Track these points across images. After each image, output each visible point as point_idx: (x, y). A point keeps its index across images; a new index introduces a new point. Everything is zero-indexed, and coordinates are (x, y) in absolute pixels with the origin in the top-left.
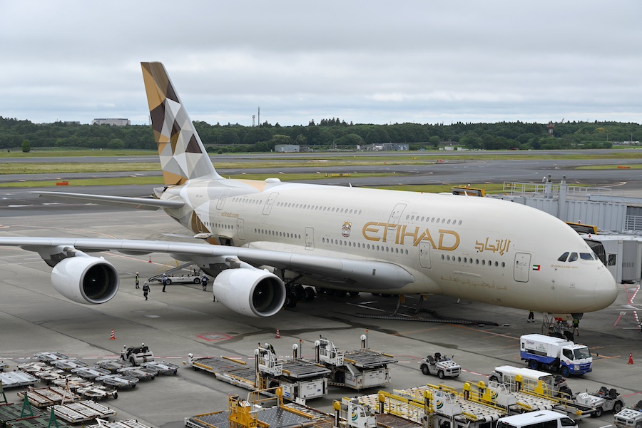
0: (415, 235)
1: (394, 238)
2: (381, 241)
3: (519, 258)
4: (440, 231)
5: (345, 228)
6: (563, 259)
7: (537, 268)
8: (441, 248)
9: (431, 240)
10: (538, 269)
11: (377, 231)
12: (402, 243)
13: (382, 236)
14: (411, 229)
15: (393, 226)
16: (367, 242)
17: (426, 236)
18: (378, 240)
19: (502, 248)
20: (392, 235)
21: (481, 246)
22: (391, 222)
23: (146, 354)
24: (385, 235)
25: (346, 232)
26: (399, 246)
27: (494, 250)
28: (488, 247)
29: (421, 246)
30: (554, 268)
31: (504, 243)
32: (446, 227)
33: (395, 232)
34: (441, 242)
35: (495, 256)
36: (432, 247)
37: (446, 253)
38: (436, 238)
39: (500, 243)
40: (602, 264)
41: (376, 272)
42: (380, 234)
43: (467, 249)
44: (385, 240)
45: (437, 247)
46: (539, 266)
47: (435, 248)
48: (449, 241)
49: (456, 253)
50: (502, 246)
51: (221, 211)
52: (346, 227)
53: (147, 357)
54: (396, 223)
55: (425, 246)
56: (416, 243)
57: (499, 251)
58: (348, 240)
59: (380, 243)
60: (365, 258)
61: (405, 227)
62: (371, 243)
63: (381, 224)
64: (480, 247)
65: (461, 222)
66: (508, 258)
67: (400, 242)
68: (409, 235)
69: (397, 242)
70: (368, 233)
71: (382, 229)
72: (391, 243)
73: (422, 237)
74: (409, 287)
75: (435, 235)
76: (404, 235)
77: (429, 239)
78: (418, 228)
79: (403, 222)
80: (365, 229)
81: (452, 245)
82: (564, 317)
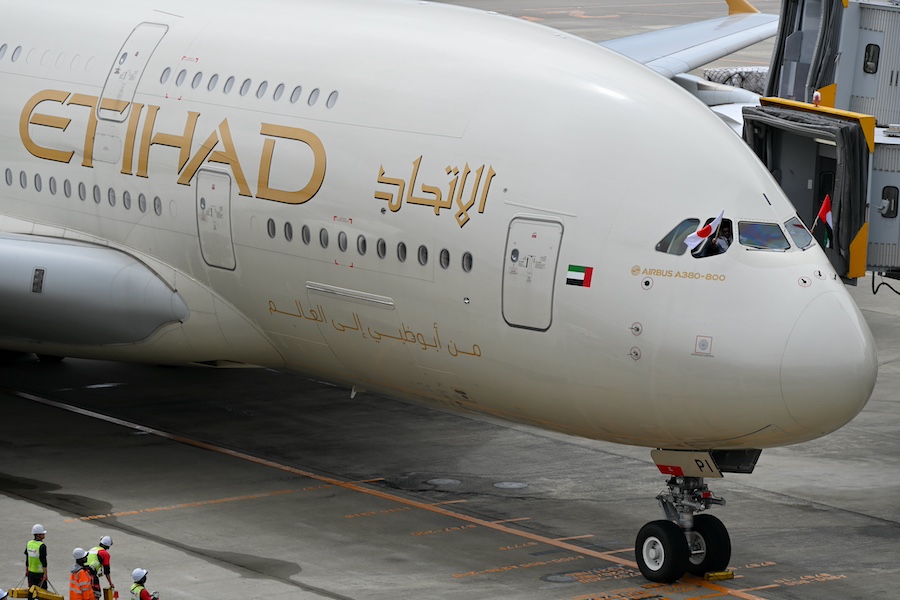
0: (183, 143)
1: (119, 152)
2: (77, 160)
3: (521, 238)
4: (267, 131)
6: (673, 242)
7: (580, 276)
8: (266, 193)
9: (235, 163)
10: (586, 283)
11: (63, 125)
12: (143, 175)
13: (81, 145)
14: (170, 124)
15: (117, 106)
16: (32, 167)
17: (220, 147)
18: (66, 157)
19: (465, 200)
20: (111, 140)
21: (394, 190)
22: (111, 94)
24: (91, 138)
26: (134, 185)
27: (441, 206)
28: (418, 194)
29: (203, 182)
30: (641, 278)
31: (472, 179)
32: (285, 114)
33: (124, 127)
34: (264, 181)
35: (438, 230)
36: (236, 189)
37: (281, 213)
38: (250, 157)
39: (458, 178)
40: (829, 271)
41: (47, 280)
42: (74, 138)
43: (349, 197)
44: (88, 160)
45: (254, 191)
46: (588, 271)
47: (245, 192)
48: (292, 165)
49: (299, 216)
50: (467, 192)
54: (126, 98)
55: (214, 187)
56: (188, 173)
57: (456, 208)
59: (74, 172)
60: (28, 227)
61: (154, 111)
62: (47, 169)
63: (80, 101)
64: (392, 197)
65: (334, 94)
66: (483, 236)
67: (135, 171)
68: (165, 140)
69: (126, 171)
70: (37, 133)
71: (80, 116)
72: (107, 174)
73: (208, 150)
74: (169, 341)
75: (248, 145)
76: (149, 142)
77: (229, 159)
78: (194, 117)
79: (149, 91)
80: (28, 119)
81: (300, 182)
82: (687, 463)
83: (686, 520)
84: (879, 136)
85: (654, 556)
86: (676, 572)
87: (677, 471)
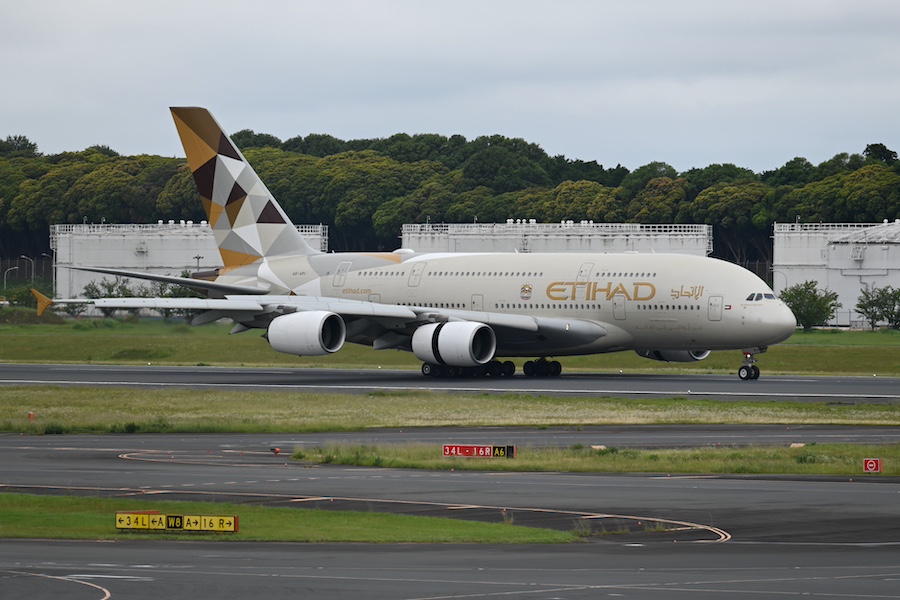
0: (607, 290)
1: (585, 294)
2: (569, 299)
3: (712, 300)
4: (635, 284)
5: (523, 290)
6: (750, 298)
7: (728, 307)
8: (636, 298)
9: (626, 293)
10: (730, 309)
11: (563, 290)
12: (594, 299)
13: (570, 295)
14: (602, 284)
15: (582, 284)
16: (552, 302)
17: (620, 290)
18: (564, 299)
19: (697, 294)
20: (581, 292)
21: (676, 293)
22: (579, 281)
24: (574, 293)
25: (526, 295)
26: (590, 303)
27: (689, 296)
28: (683, 293)
29: (615, 298)
30: (743, 307)
31: (697, 289)
32: (640, 279)
33: (586, 289)
34: (636, 296)
35: (690, 301)
36: (627, 299)
37: (642, 303)
38: (630, 291)
39: (694, 289)
42: (568, 293)
43: (663, 296)
44: (573, 298)
45: (632, 298)
46: (730, 306)
47: (629, 299)
48: (644, 292)
49: (652, 302)
50: (697, 292)
52: (526, 290)
54: (585, 281)
55: (618, 299)
56: (610, 297)
57: (694, 296)
58: (528, 302)
59: (569, 302)
61: (596, 284)
62: (557, 302)
63: (567, 284)
64: (676, 295)
65: (655, 275)
66: (702, 301)
67: (591, 297)
68: (600, 290)
69: (588, 299)
70: (552, 293)
71: (569, 288)
72: (581, 298)
73: (616, 290)
75: (629, 288)
76: (595, 291)
77: (624, 292)
78: (610, 284)
79: (593, 279)
80: (549, 290)
81: (647, 295)
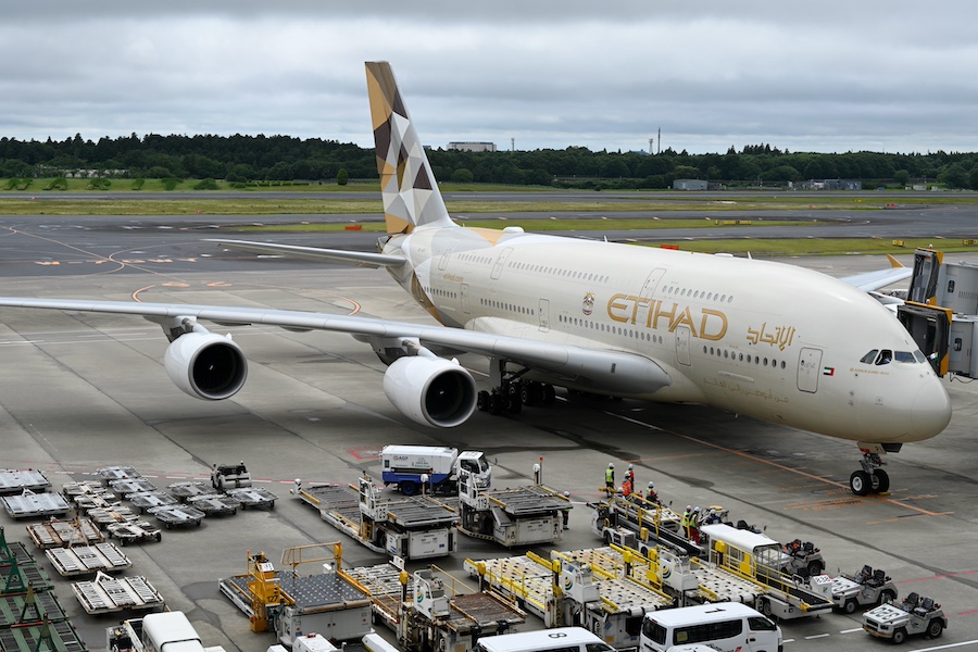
0: (671, 316)
1: (646, 319)
2: (630, 321)
3: (805, 355)
4: (704, 311)
5: (586, 302)
6: (867, 359)
7: (829, 371)
8: (703, 335)
9: (691, 324)
10: (831, 374)
11: (624, 307)
12: (655, 327)
13: (631, 315)
14: (666, 308)
15: (645, 301)
16: (612, 323)
17: (686, 317)
18: (624, 320)
19: (783, 340)
20: (643, 315)
21: (755, 336)
22: (643, 296)
23: (241, 477)
24: (635, 313)
25: (587, 308)
26: (651, 331)
27: (772, 342)
28: (764, 337)
29: (679, 331)
30: (854, 373)
31: (786, 332)
32: (711, 305)
33: (648, 309)
34: (702, 331)
35: (773, 352)
36: (692, 334)
37: (709, 344)
38: (697, 321)
39: (780, 331)
40: (932, 372)
41: (617, 367)
42: (628, 313)
43: (736, 342)
44: (634, 322)
45: (699, 335)
46: (832, 370)
47: (695, 335)
48: (714, 325)
49: (716, 345)
50: (783, 338)
51: (444, 273)
52: (588, 301)
53: (241, 481)
54: (649, 298)
55: (683, 333)
56: (673, 327)
57: (779, 343)
58: (589, 319)
59: (628, 326)
60: (610, 347)
61: (660, 303)
62: (618, 325)
63: (631, 298)
64: (753, 338)
65: (731, 298)
66: (790, 354)
67: (652, 326)
68: (664, 314)
69: (649, 326)
70: (614, 310)
71: (631, 304)
72: (641, 327)
73: (681, 319)
74: (664, 393)
75: (697, 316)
76: (657, 315)
77: (689, 322)
78: (676, 305)
79: (658, 295)
80: (611, 305)
81: (717, 332)
82: (872, 448)
83: (871, 471)
84: (954, 318)
85: (858, 485)
86: (867, 491)
87: (868, 451)
